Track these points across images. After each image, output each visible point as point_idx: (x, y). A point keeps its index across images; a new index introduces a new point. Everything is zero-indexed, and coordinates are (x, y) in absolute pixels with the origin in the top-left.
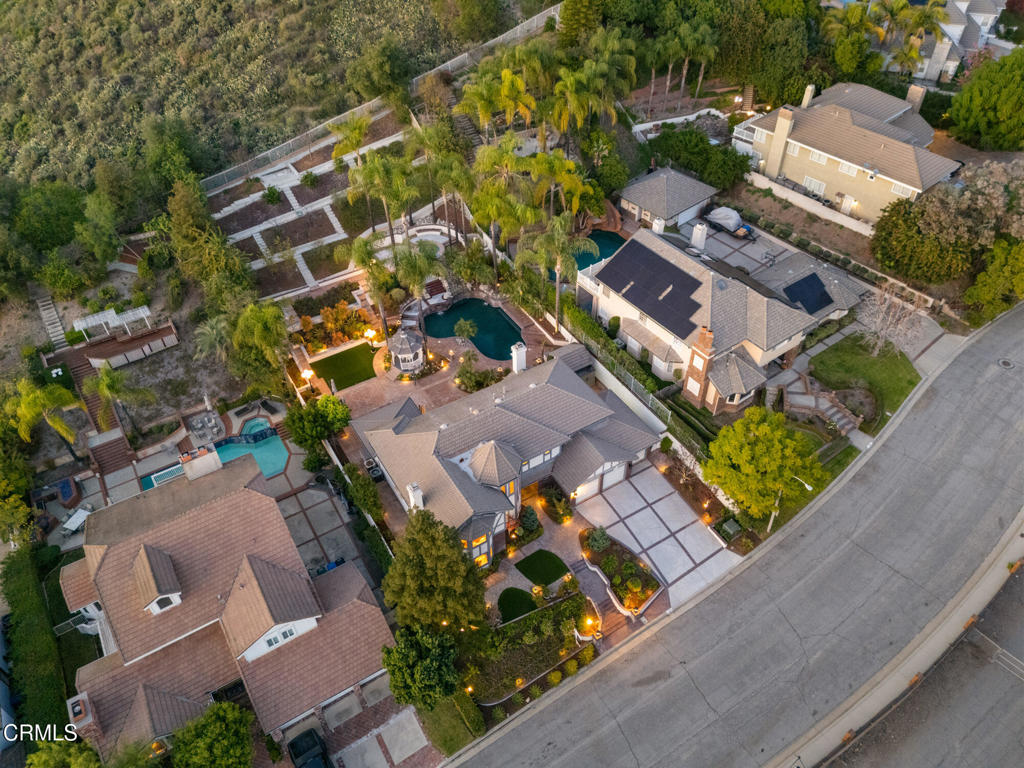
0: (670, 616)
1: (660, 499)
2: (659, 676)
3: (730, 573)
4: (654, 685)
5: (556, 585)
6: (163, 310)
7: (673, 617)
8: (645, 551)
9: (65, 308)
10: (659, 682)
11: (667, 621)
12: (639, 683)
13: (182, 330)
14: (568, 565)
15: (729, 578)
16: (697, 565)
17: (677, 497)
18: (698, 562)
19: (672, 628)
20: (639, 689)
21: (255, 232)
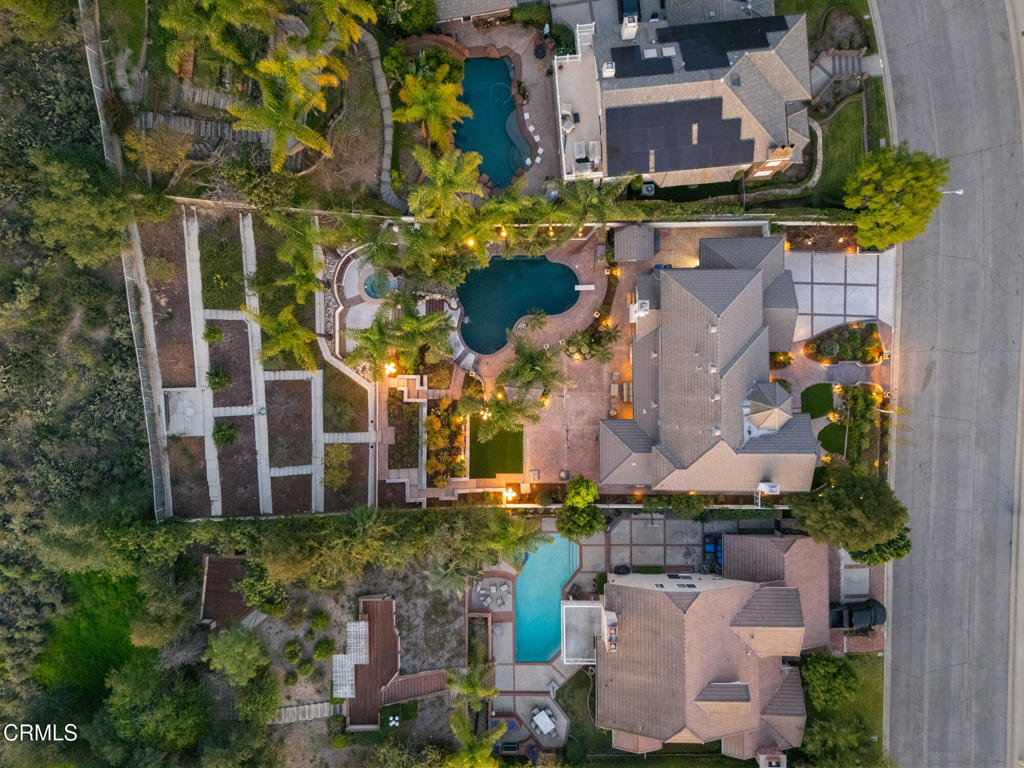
0: (896, 331)
1: (812, 271)
2: (929, 370)
3: (897, 265)
4: (932, 378)
5: (837, 401)
6: (337, 601)
7: (898, 330)
8: (845, 316)
9: (289, 698)
10: (933, 373)
11: (897, 336)
12: (925, 385)
13: (372, 588)
14: (826, 382)
15: (900, 271)
16: (877, 285)
17: (819, 257)
18: (875, 283)
19: (904, 338)
20: (928, 388)
21: (265, 473)
